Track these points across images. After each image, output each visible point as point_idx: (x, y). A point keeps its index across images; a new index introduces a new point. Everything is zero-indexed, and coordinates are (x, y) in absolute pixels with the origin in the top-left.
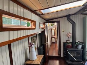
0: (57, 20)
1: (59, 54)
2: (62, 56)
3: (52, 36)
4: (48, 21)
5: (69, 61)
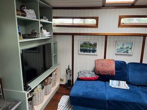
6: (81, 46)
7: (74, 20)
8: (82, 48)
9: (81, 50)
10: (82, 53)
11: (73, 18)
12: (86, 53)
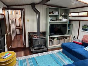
0: (20, 7)
1: (24, 45)
2: (27, 46)
3: (16, 27)
4: (10, 7)
5: (34, 49)
6: (83, 27)
7: (79, 13)
8: (83, 28)
9: (83, 29)
10: (83, 31)
11: (79, 12)
12: (85, 31)
